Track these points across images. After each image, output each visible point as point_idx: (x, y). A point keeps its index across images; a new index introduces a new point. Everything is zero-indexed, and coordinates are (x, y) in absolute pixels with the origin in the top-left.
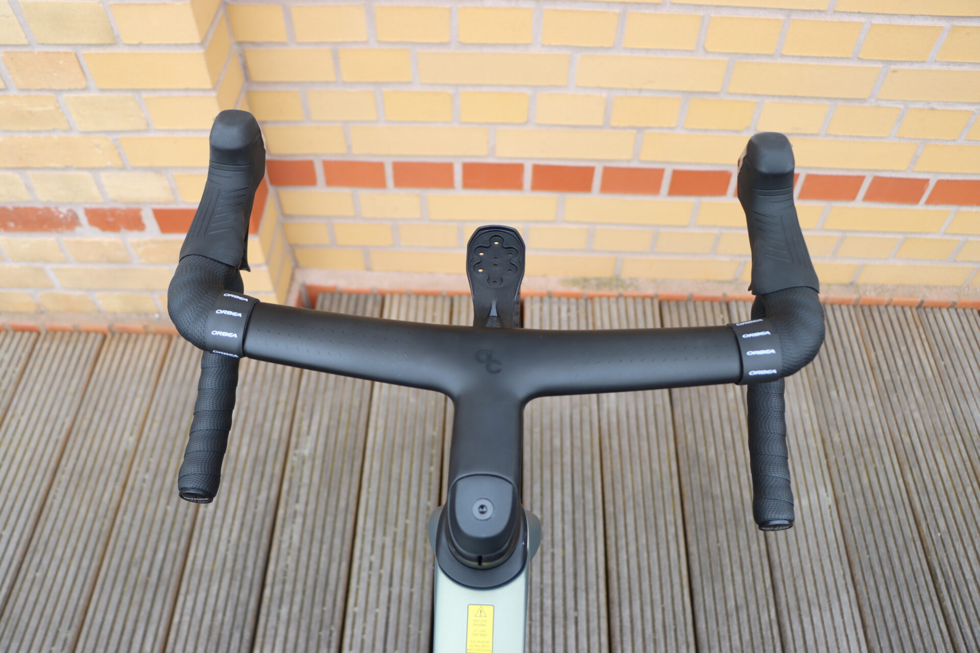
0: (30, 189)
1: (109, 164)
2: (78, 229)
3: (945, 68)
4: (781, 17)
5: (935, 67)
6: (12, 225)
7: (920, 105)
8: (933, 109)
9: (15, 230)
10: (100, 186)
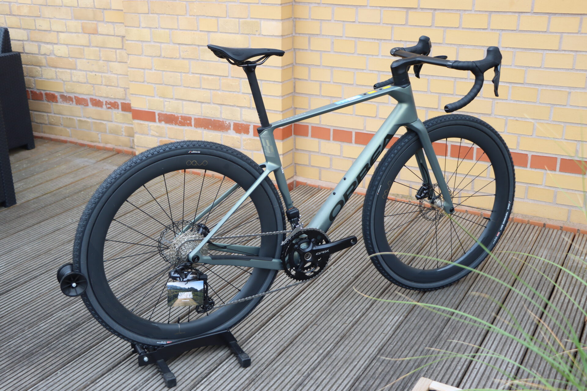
0: (221, 113)
1: (246, 106)
2: (229, 131)
3: (515, 102)
4: (453, 80)
5: (512, 102)
6: (210, 127)
7: (512, 118)
8: (517, 120)
9: (211, 129)
10: (241, 114)
